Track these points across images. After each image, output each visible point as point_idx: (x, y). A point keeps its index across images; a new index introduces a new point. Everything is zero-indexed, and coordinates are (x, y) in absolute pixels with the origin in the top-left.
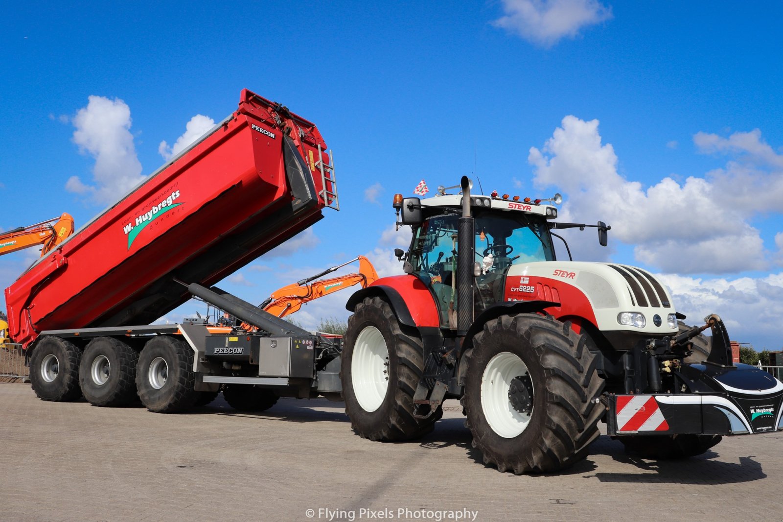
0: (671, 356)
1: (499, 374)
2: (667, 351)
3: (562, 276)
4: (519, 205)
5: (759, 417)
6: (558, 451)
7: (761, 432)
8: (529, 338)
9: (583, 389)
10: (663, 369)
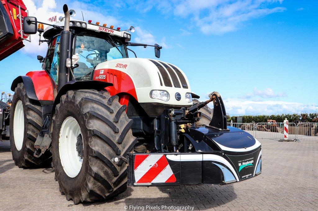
0: (186, 121)
1: (71, 131)
2: (183, 117)
3: (120, 67)
4: (106, 29)
5: (244, 168)
6: (99, 190)
7: (245, 179)
8: (81, 107)
9: (118, 145)
10: (180, 130)
